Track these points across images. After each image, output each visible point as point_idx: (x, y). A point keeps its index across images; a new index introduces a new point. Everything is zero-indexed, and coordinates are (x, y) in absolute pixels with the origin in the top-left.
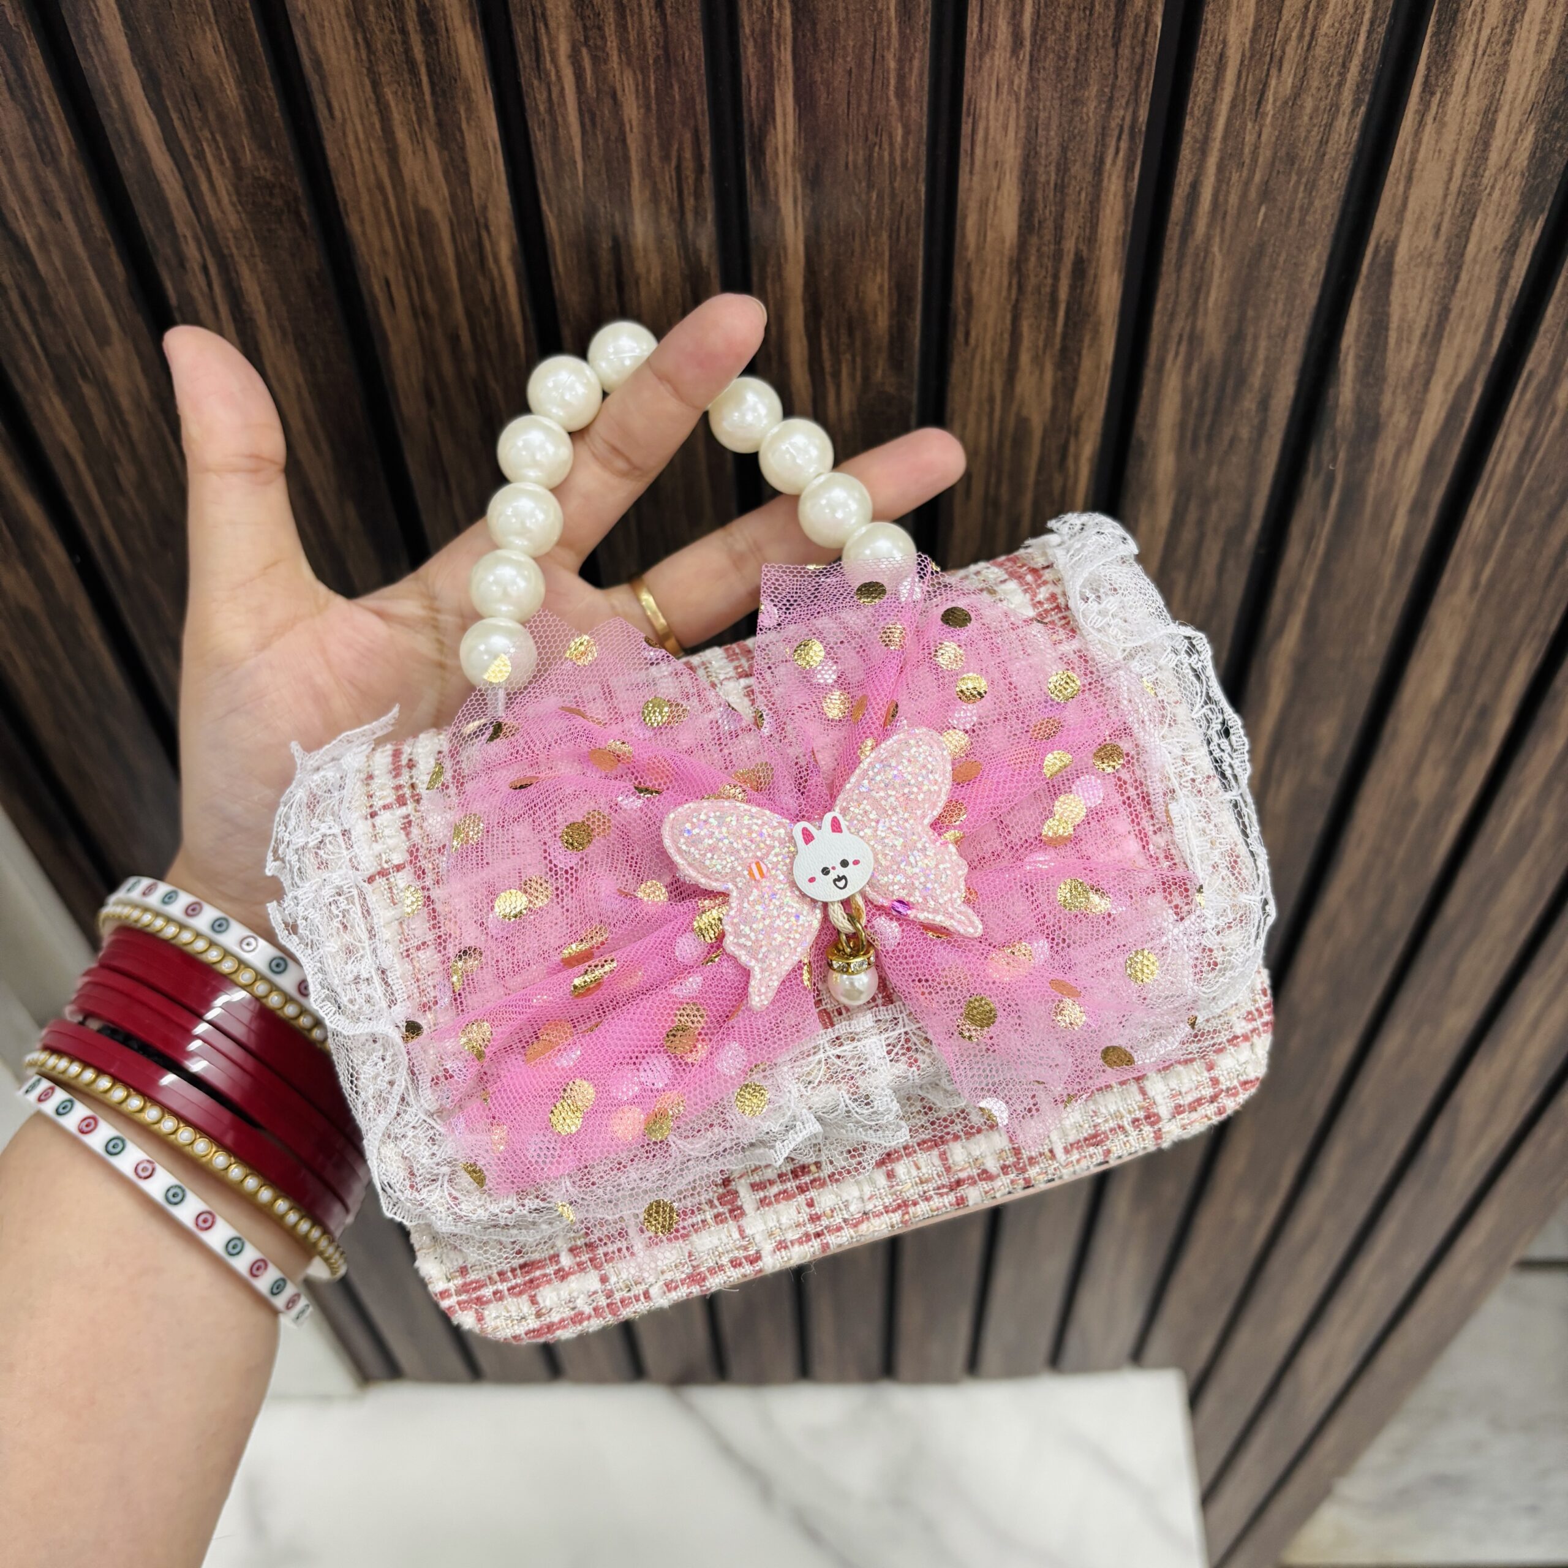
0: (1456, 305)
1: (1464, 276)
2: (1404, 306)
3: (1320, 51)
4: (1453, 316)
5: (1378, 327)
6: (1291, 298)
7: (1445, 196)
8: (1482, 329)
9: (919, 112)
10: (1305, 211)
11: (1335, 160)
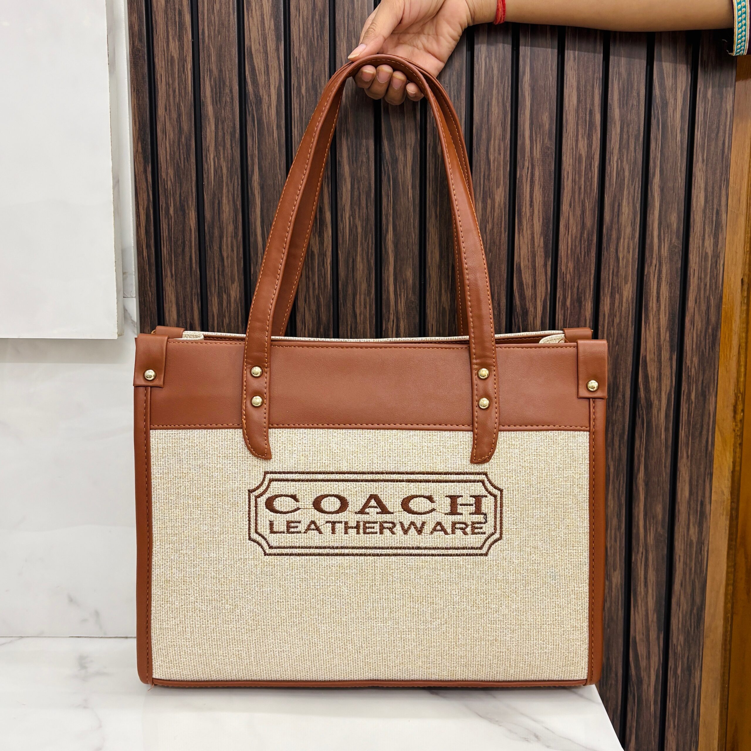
0: (537, 279)
1: (537, 272)
2: (526, 279)
3: (495, 219)
4: (537, 281)
5: (521, 284)
6: (500, 276)
7: (528, 252)
8: (545, 285)
9: (417, 231)
10: (499, 255)
11: (503, 244)
